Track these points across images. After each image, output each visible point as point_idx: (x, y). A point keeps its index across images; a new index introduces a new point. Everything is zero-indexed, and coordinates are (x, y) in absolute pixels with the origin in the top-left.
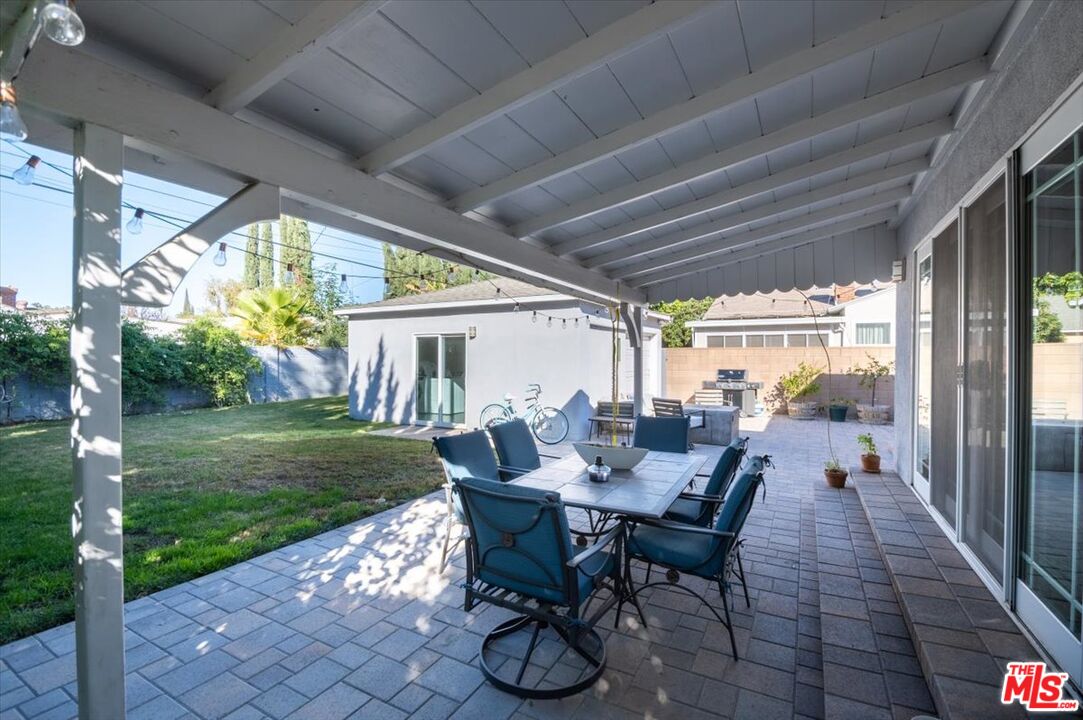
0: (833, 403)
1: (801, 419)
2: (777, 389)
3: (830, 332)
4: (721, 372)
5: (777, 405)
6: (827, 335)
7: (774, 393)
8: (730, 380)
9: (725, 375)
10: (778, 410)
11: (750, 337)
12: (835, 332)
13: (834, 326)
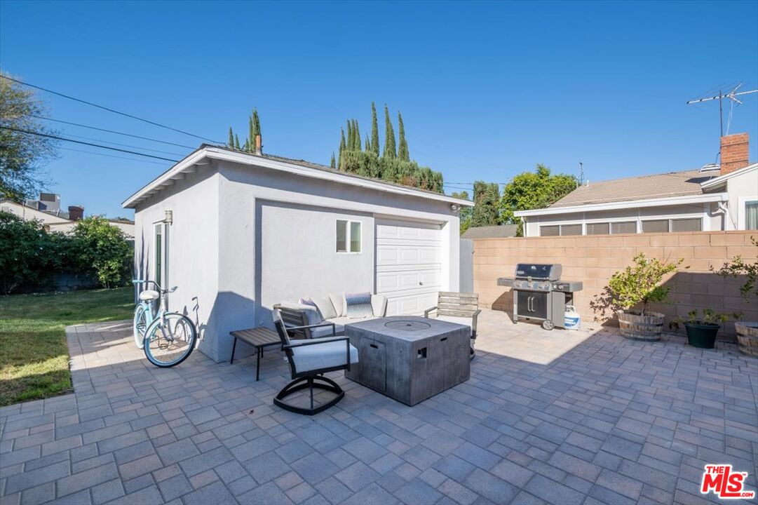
0: (693, 318)
1: (636, 339)
2: (609, 291)
3: (705, 216)
4: (521, 267)
5: (609, 313)
6: (700, 219)
7: (605, 297)
8: (530, 278)
9: (525, 270)
10: (610, 320)
11: (593, 226)
12: (711, 216)
13: (712, 207)
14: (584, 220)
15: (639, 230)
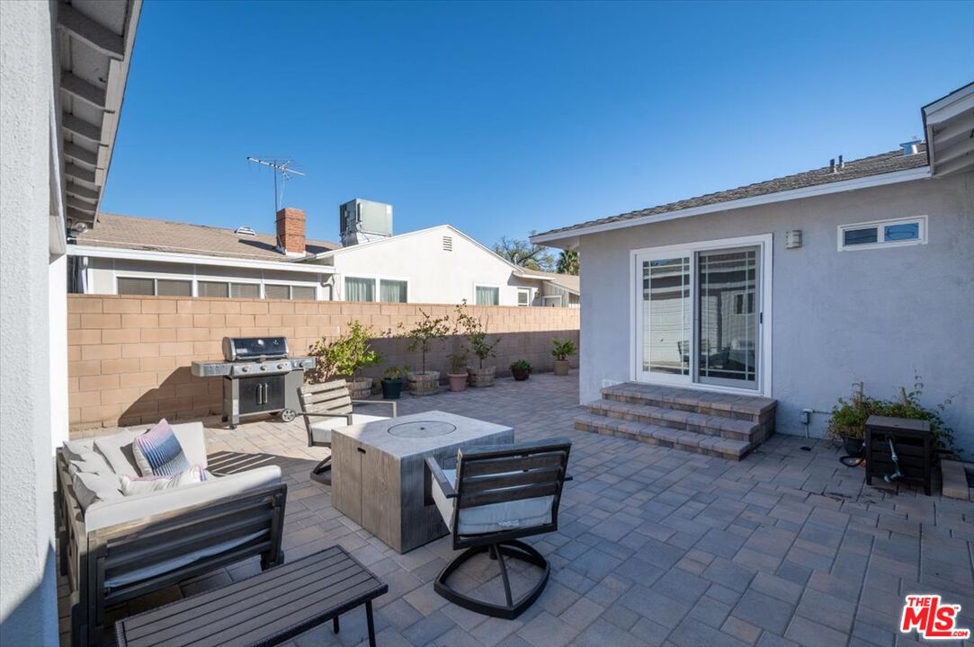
3: (318, 285)
6: (314, 288)
8: (262, 357)
11: (206, 285)
12: (323, 286)
13: (323, 278)
14: (195, 276)
15: (262, 296)
